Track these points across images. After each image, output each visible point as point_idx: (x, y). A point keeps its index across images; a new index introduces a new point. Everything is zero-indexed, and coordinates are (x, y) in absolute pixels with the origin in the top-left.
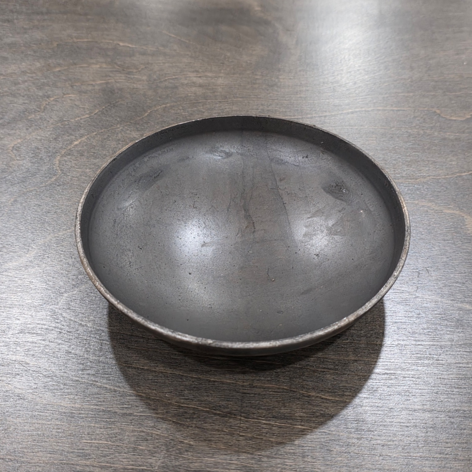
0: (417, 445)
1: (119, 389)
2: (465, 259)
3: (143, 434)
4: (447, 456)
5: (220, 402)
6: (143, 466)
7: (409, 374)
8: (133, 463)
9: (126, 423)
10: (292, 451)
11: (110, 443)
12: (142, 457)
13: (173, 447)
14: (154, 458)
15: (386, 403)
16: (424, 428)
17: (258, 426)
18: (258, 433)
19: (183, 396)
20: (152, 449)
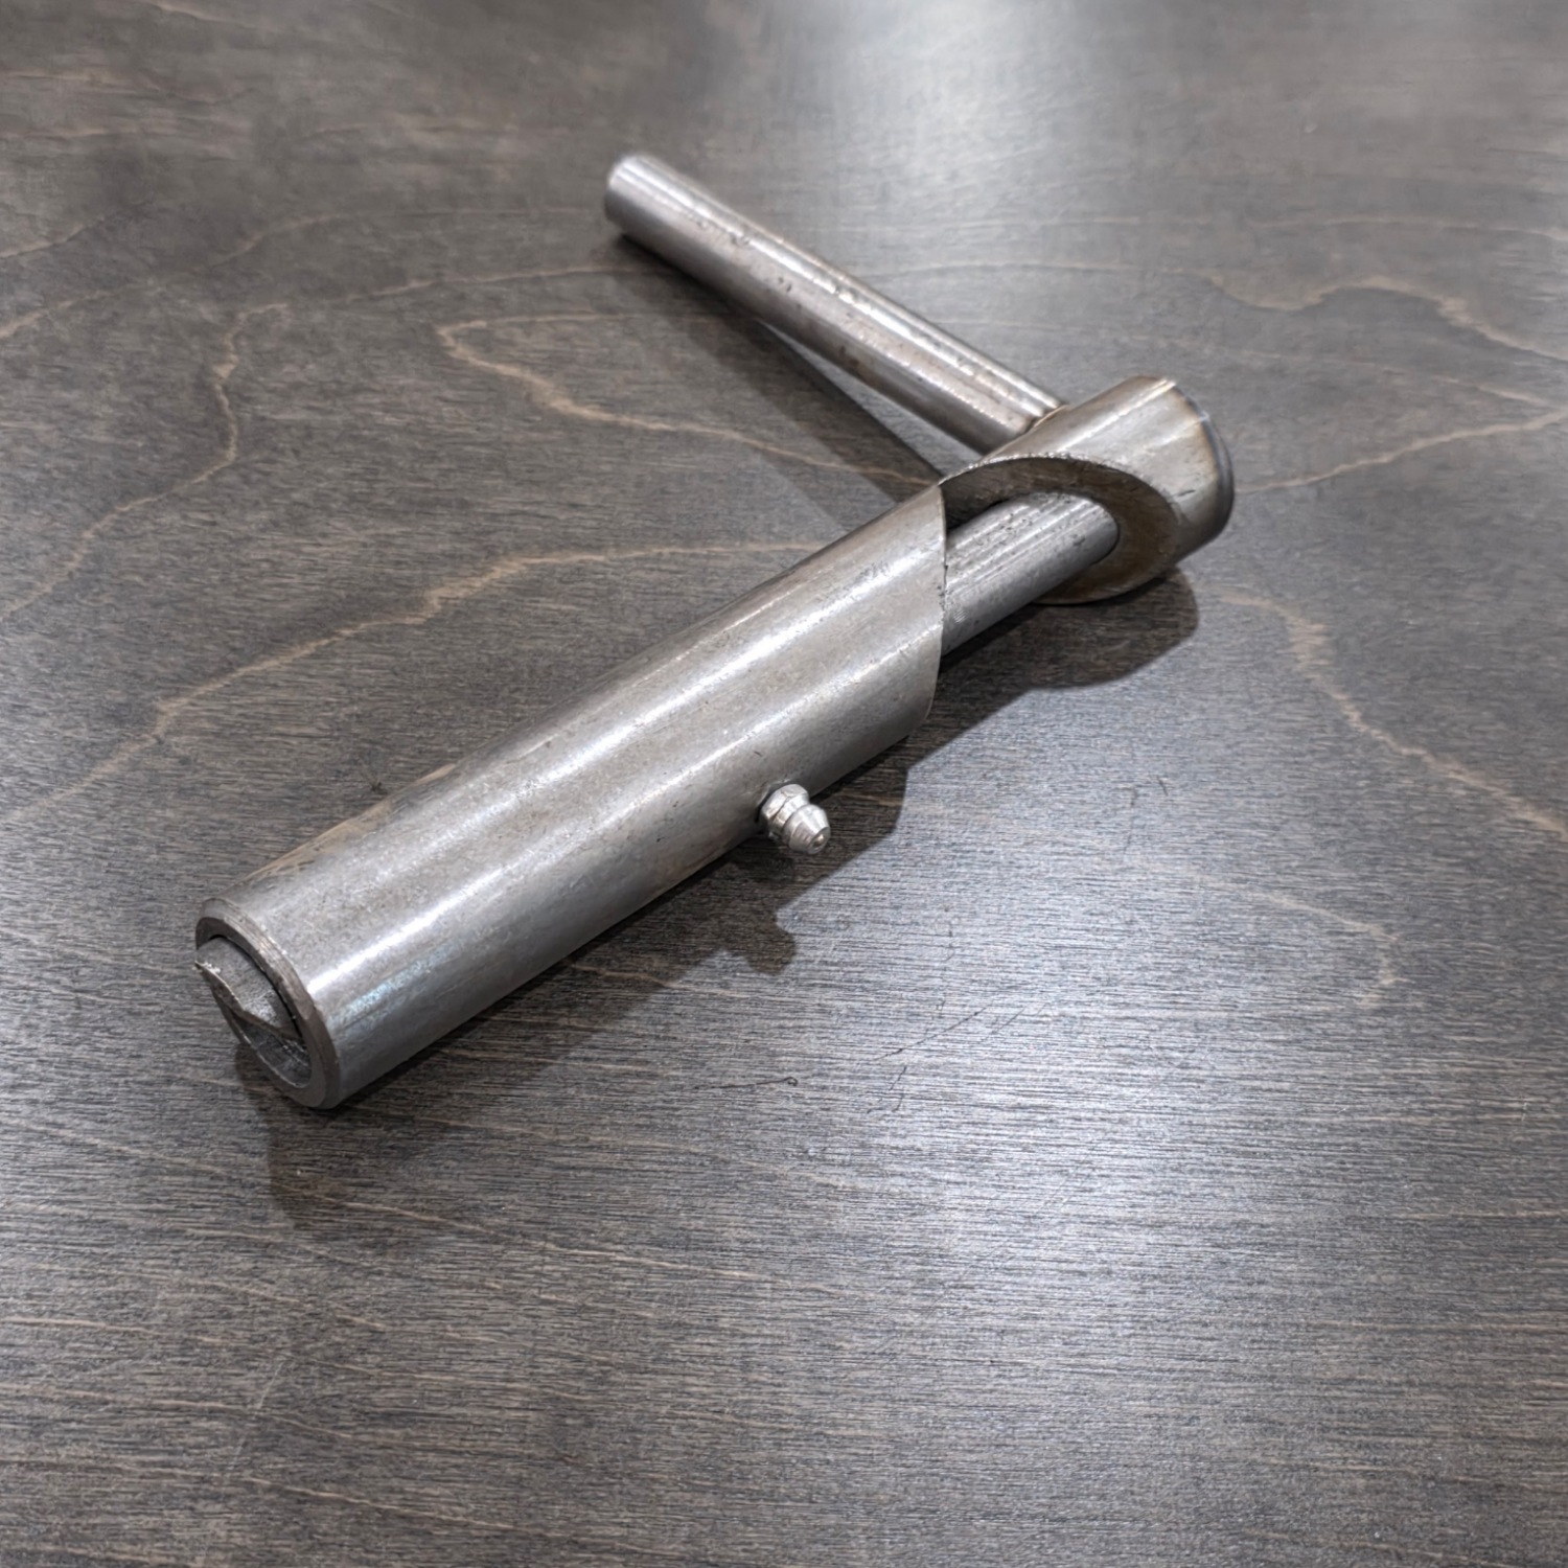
0: (1109, 1332)
1: (139, 1151)
2: (1285, 753)
3: (213, 1297)
4: (1204, 1366)
5: (479, 1196)
6: (216, 1399)
7: (1094, 1110)
8: (176, 1389)
9: (160, 1262)
10: (708, 1350)
11: (102, 1324)
12: (211, 1369)
13: (316, 1339)
14: (253, 1374)
15: (1016, 1200)
16: (1135, 1278)
17: (600, 1271)
18: (601, 1292)
19: (355, 1173)
20: (243, 1344)
